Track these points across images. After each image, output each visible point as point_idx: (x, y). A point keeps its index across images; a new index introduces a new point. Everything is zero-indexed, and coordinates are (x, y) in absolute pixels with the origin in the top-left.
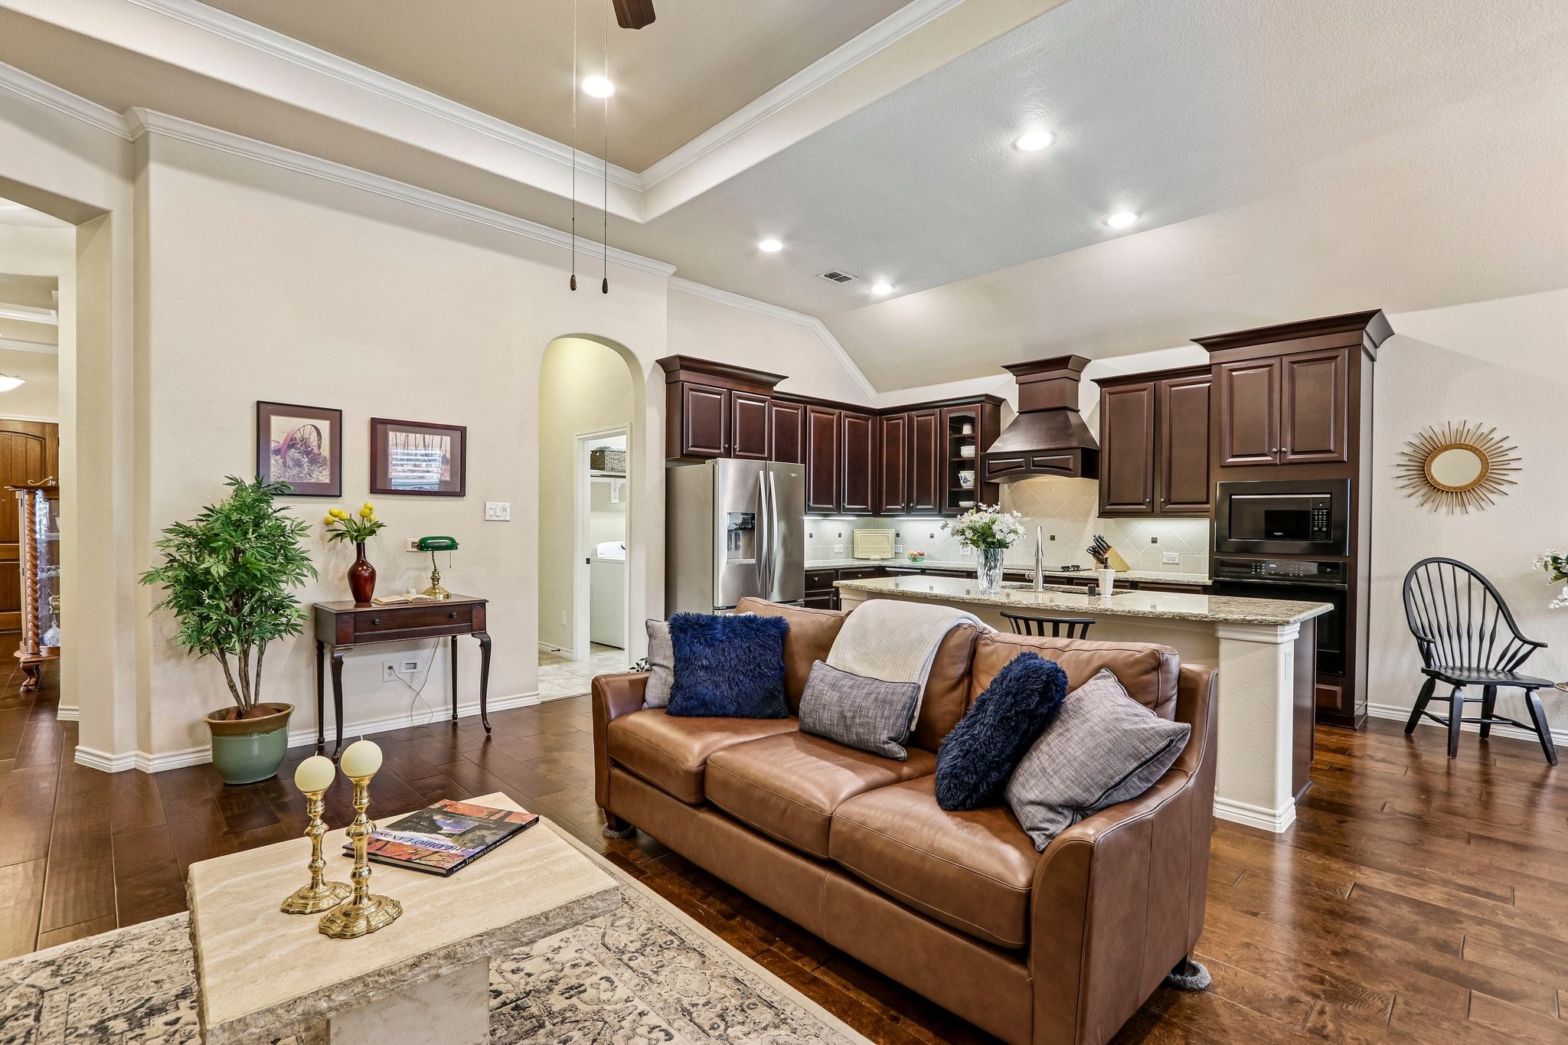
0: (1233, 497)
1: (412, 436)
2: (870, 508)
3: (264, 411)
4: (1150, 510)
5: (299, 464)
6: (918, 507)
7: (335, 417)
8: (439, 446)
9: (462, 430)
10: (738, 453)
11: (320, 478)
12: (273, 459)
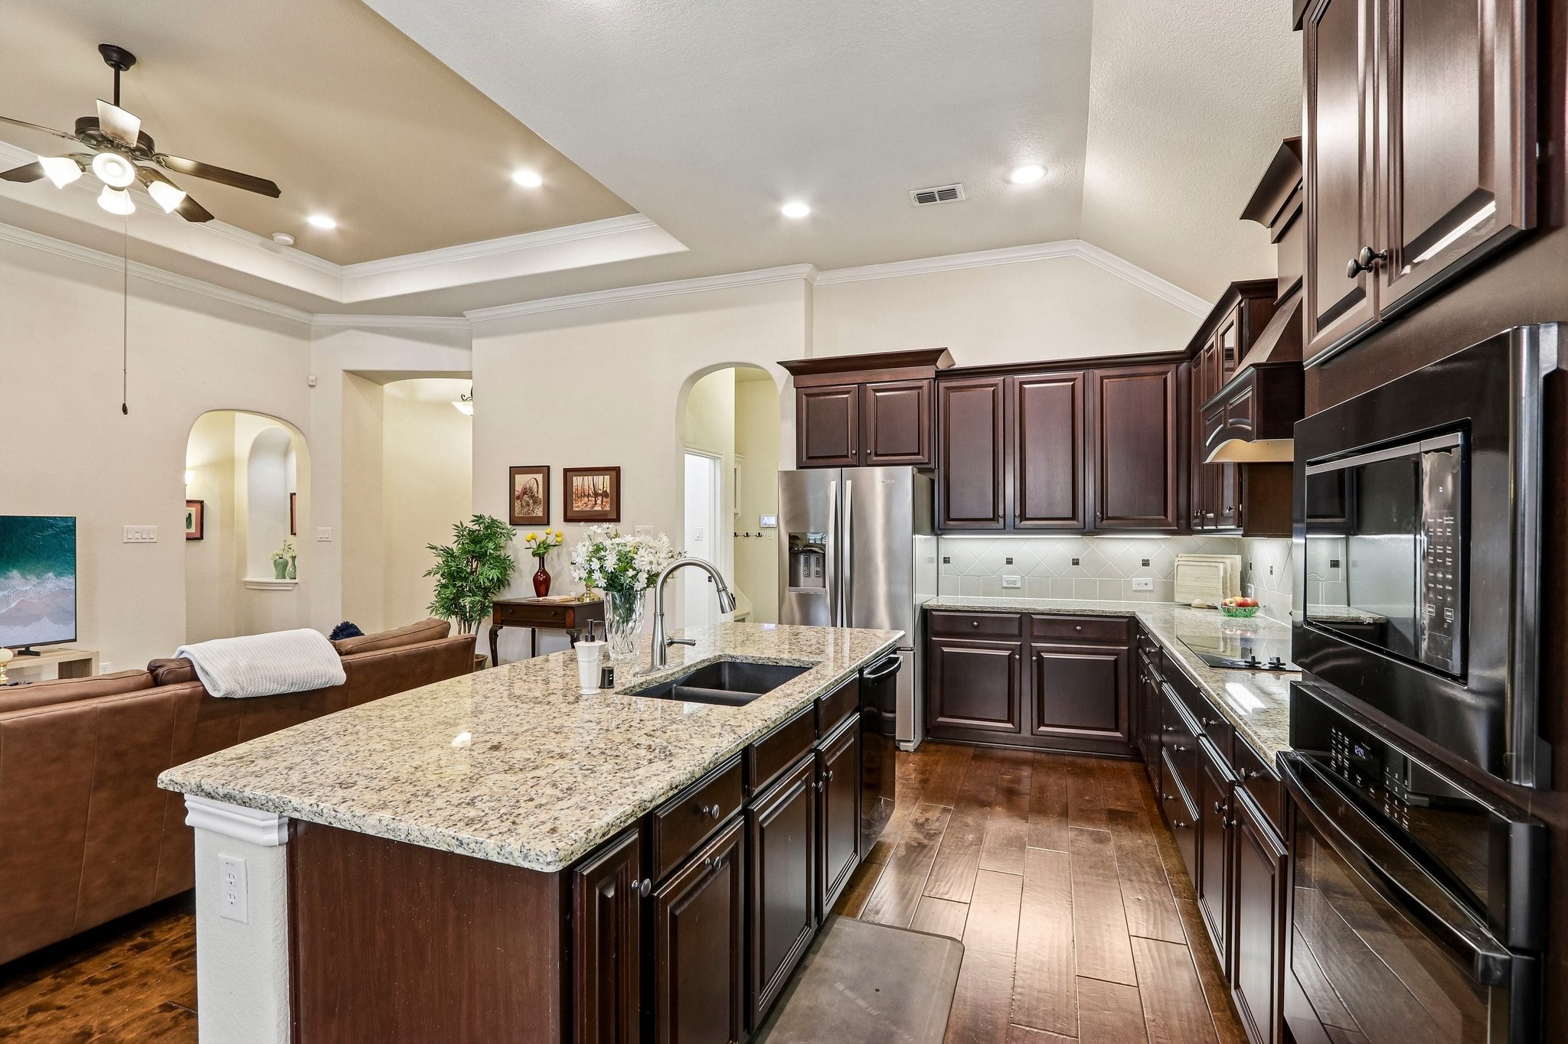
0: (1308, 471)
1: (586, 478)
2: (1170, 519)
3: (514, 471)
5: (528, 505)
7: (546, 471)
8: (603, 482)
9: (617, 470)
10: (875, 458)
11: (539, 512)
12: (517, 503)
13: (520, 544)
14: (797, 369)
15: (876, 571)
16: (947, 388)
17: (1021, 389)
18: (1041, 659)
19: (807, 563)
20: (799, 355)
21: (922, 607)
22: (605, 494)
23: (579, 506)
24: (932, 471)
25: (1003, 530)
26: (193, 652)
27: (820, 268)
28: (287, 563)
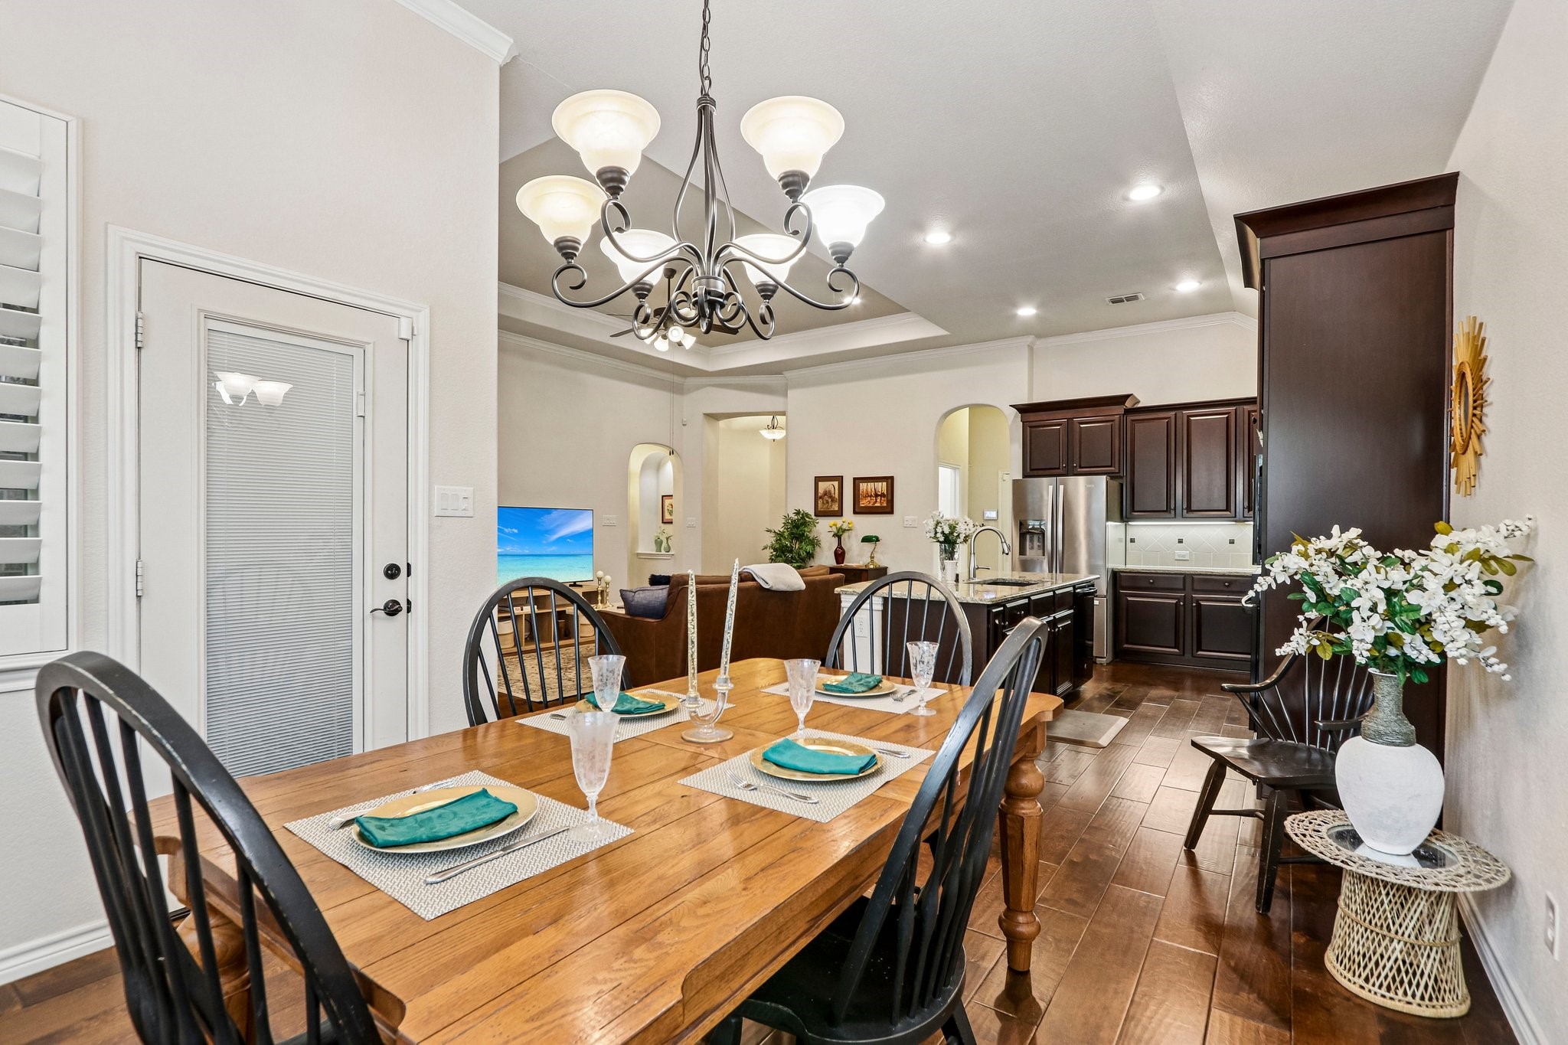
1: (869, 484)
3: (818, 479)
5: (828, 502)
7: (840, 479)
8: (882, 487)
9: (892, 478)
10: (1079, 470)
11: (836, 507)
12: (820, 502)
13: (823, 529)
14: (1023, 410)
15: (1080, 544)
16: (1132, 420)
17: (1189, 421)
18: (1199, 606)
19: (1032, 541)
20: (1024, 400)
21: (1112, 570)
22: (882, 495)
23: (864, 503)
24: (1121, 477)
25: (1175, 518)
26: (753, 569)
27: (1039, 336)
28: (661, 542)
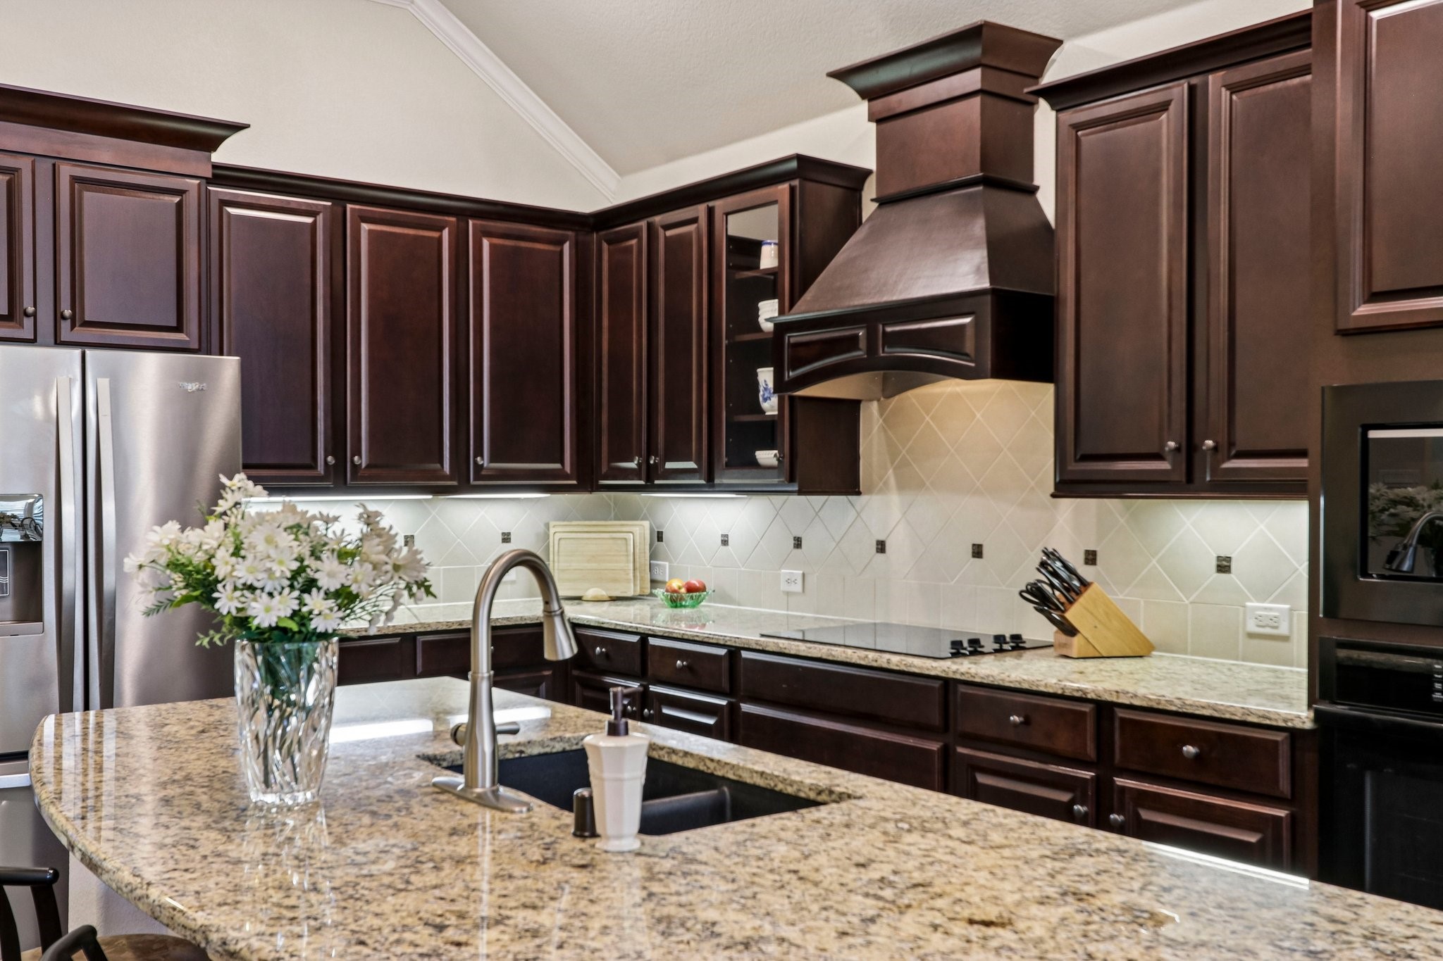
0: (1373, 434)
2: (568, 469)
4: (1181, 476)
6: (669, 465)
16: (223, 203)
